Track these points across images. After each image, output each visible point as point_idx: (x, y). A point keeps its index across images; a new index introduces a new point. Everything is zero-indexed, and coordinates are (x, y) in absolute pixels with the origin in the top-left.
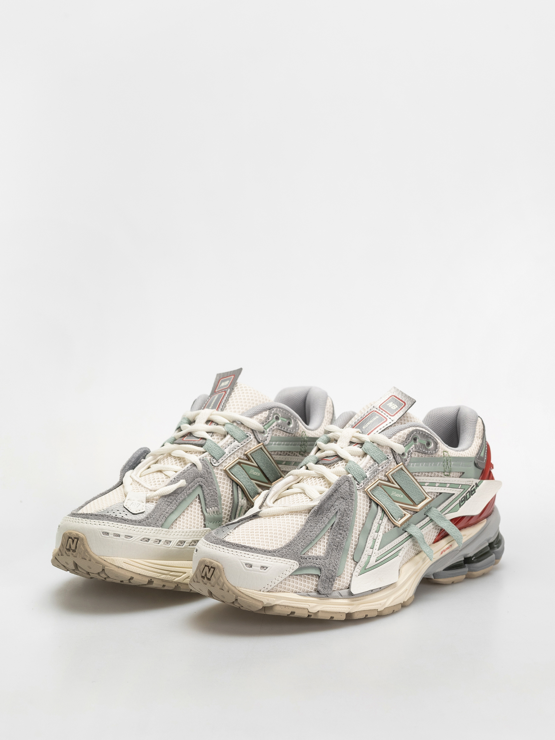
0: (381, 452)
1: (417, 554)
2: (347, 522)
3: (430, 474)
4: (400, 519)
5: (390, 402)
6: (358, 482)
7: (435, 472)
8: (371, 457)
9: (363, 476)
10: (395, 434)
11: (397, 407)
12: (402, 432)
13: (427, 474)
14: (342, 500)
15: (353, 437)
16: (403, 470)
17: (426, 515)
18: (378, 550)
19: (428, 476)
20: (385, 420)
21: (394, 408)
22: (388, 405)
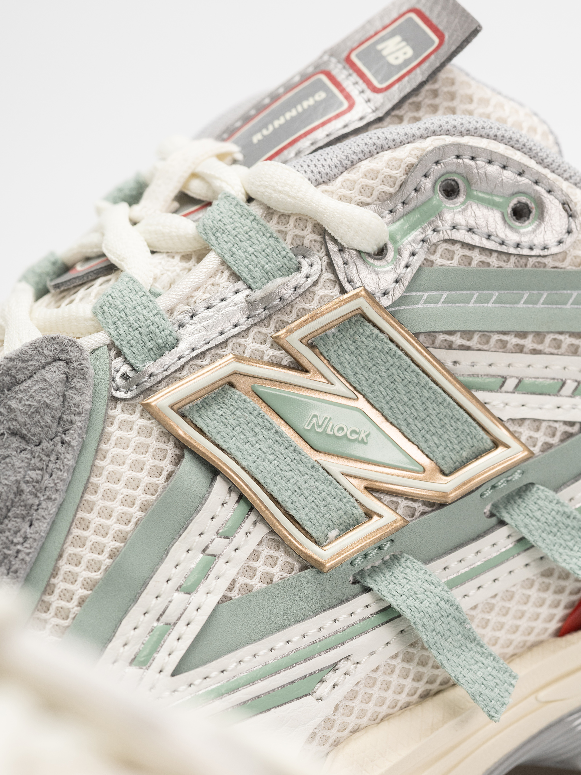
0: (272, 241)
1: (426, 696)
2: (16, 544)
3: (529, 343)
4: (334, 533)
5: (392, 35)
6: (131, 365)
7: (561, 333)
8: (224, 262)
9: (160, 341)
10: (353, 164)
11: (409, 52)
12: (387, 155)
13: (513, 340)
14: (15, 442)
15: (194, 175)
16: (370, 321)
17: (494, 520)
18: (173, 675)
19: (520, 349)
20: (346, 105)
21: (397, 58)
22: (379, 47)
